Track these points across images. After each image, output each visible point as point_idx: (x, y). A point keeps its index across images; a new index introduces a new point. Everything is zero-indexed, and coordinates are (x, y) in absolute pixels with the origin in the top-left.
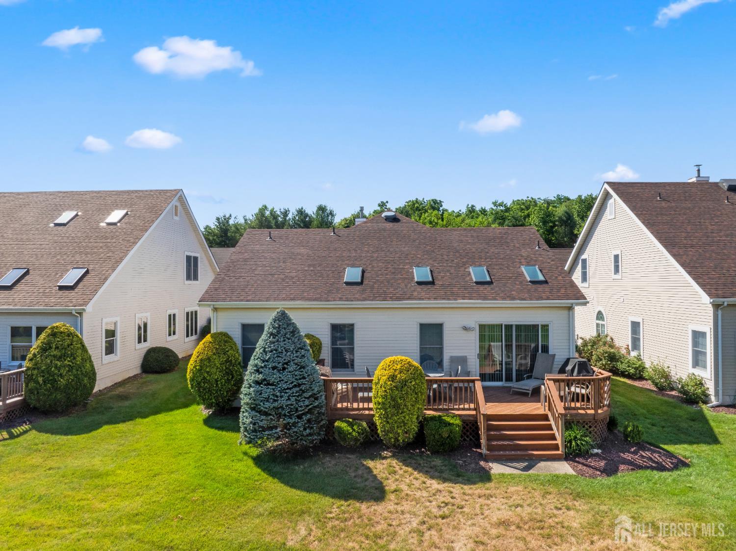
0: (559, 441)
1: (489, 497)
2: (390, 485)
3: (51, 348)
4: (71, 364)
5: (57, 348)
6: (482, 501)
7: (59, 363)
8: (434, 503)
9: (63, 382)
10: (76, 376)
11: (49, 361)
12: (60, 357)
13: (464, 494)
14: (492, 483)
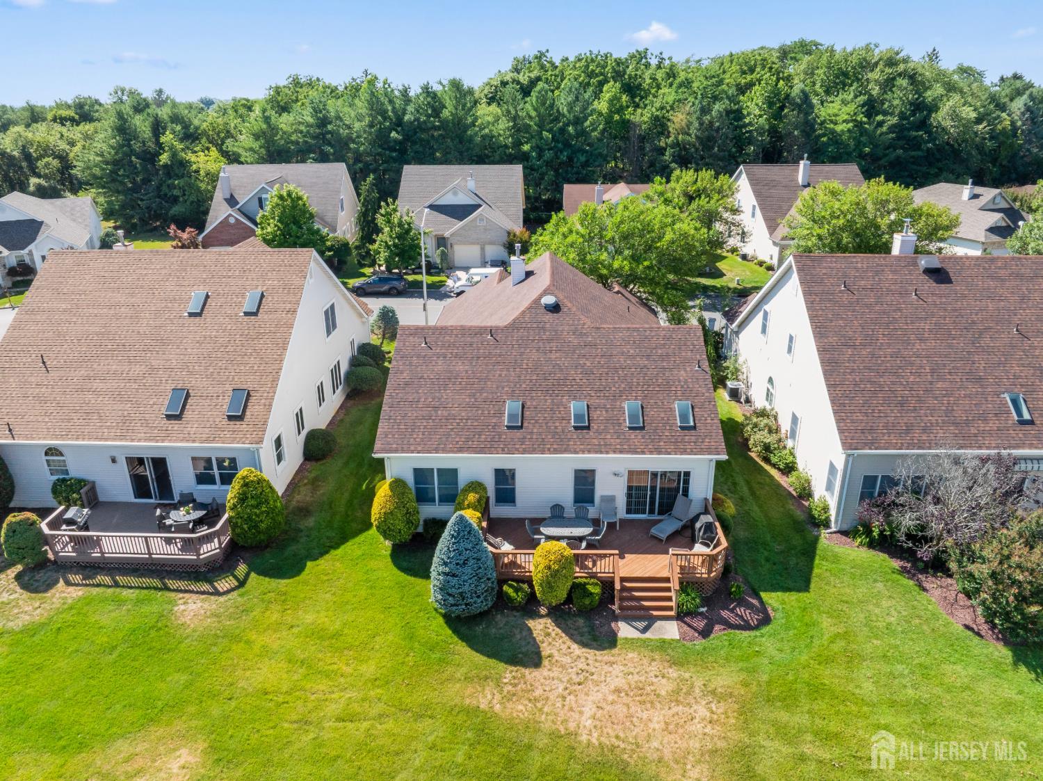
0: (673, 604)
1: (612, 664)
2: (546, 650)
3: (247, 498)
4: (266, 509)
5: (252, 497)
6: (606, 668)
7: (258, 512)
8: (575, 669)
9: (263, 526)
11: (249, 510)
12: (257, 506)
13: (596, 660)
14: (616, 649)
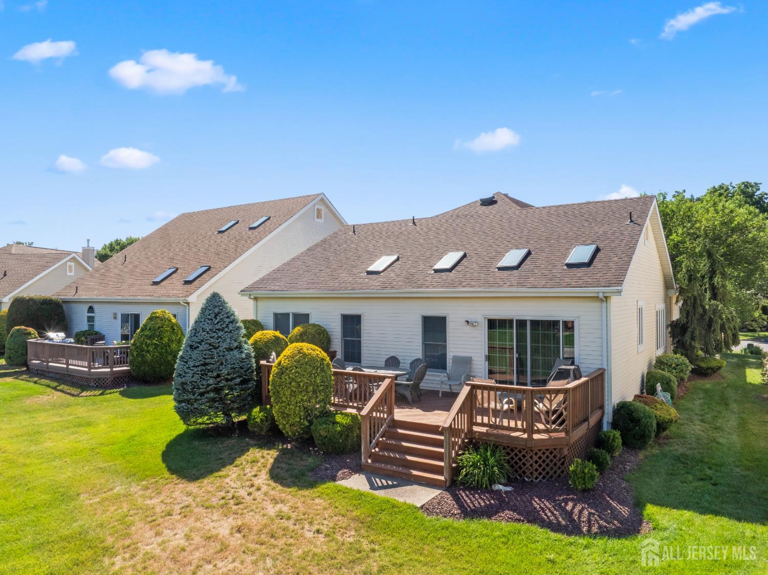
3: (146, 329)
4: (157, 342)
10: (161, 354)
11: (142, 339)
